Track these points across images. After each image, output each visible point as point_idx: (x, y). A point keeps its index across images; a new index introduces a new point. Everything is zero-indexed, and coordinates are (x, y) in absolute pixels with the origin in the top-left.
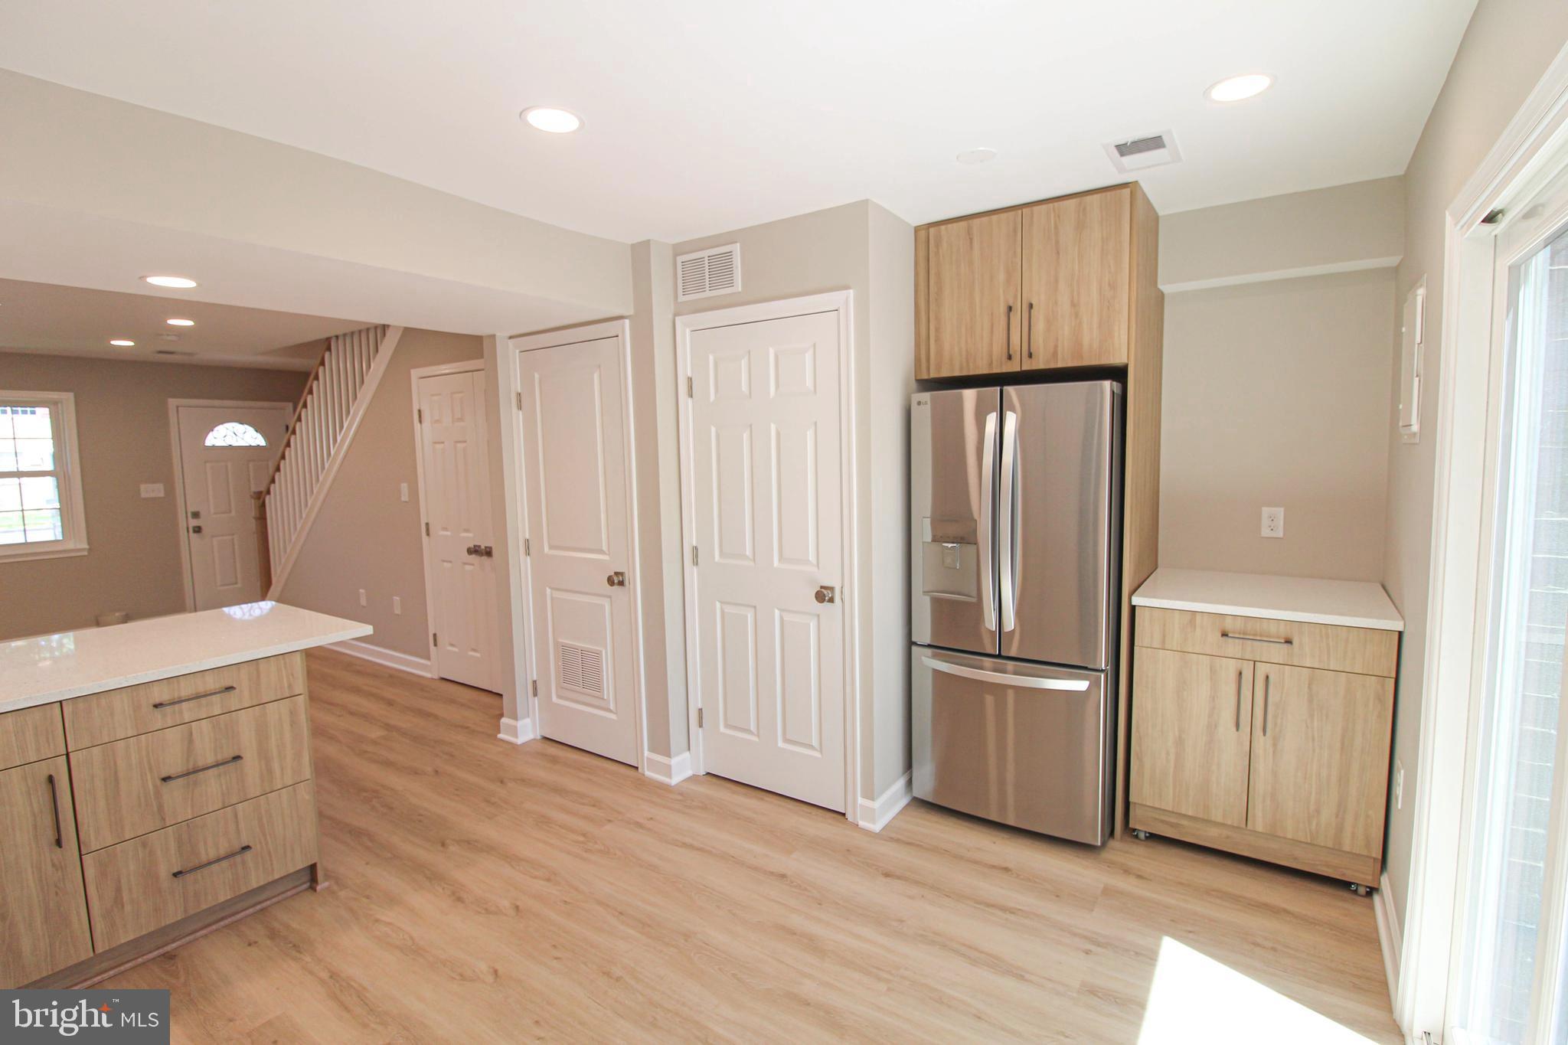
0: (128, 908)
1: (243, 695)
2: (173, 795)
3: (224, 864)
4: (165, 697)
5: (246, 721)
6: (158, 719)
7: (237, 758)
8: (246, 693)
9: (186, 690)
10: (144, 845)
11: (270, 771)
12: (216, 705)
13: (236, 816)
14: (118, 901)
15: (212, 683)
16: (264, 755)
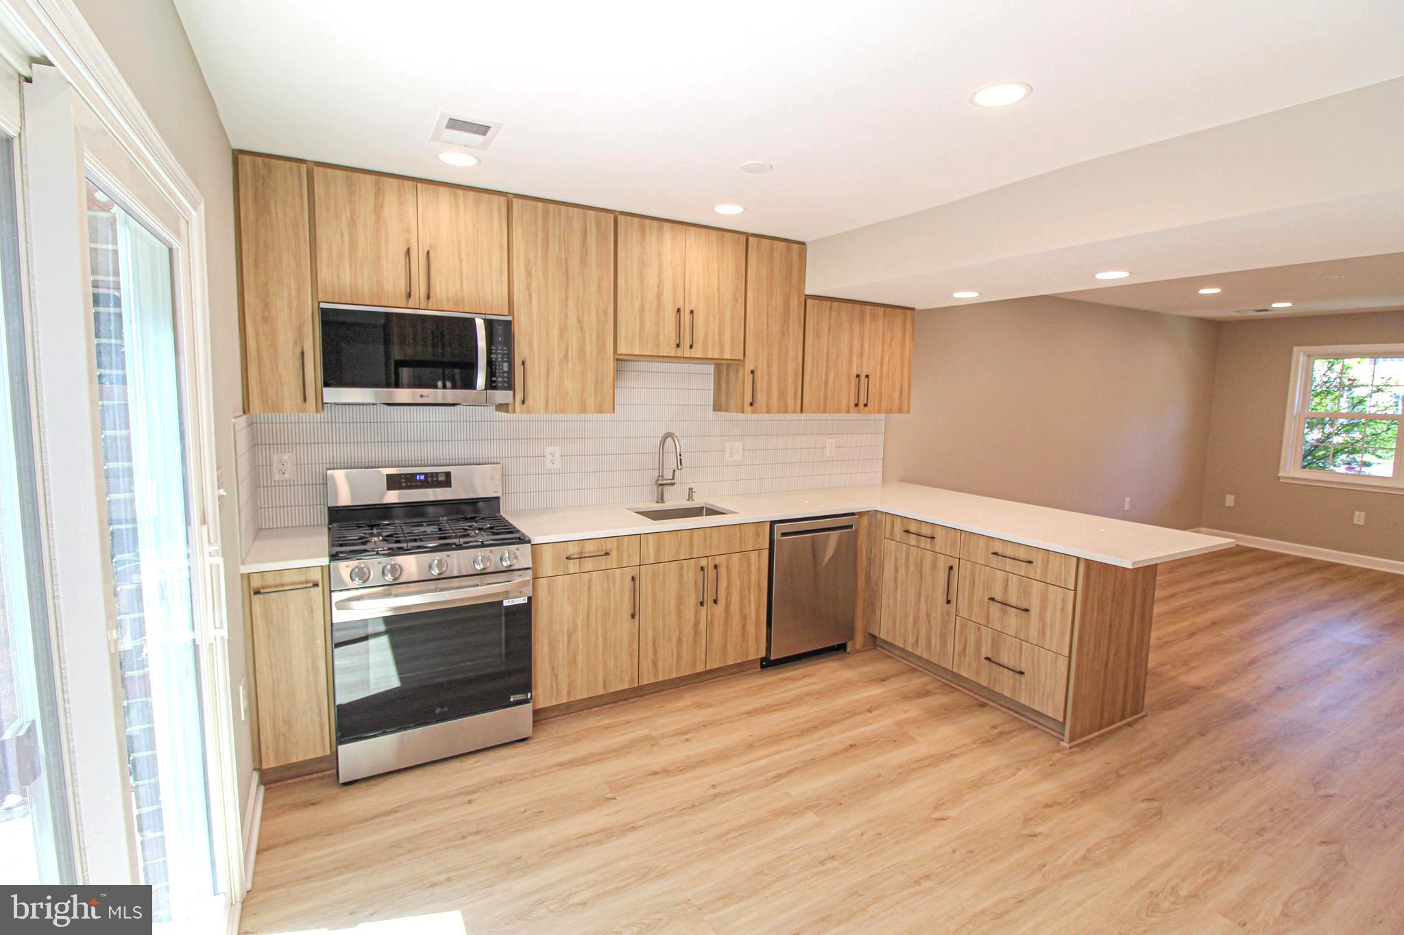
0: (967, 658)
1: (1036, 571)
2: (995, 609)
3: (1011, 672)
4: (1000, 551)
5: (1036, 587)
6: (995, 561)
7: (1027, 610)
8: (1039, 571)
9: (1010, 551)
10: (979, 629)
11: (1044, 633)
12: (1022, 569)
13: (1021, 649)
14: (964, 650)
15: (1022, 554)
16: (1042, 617)
